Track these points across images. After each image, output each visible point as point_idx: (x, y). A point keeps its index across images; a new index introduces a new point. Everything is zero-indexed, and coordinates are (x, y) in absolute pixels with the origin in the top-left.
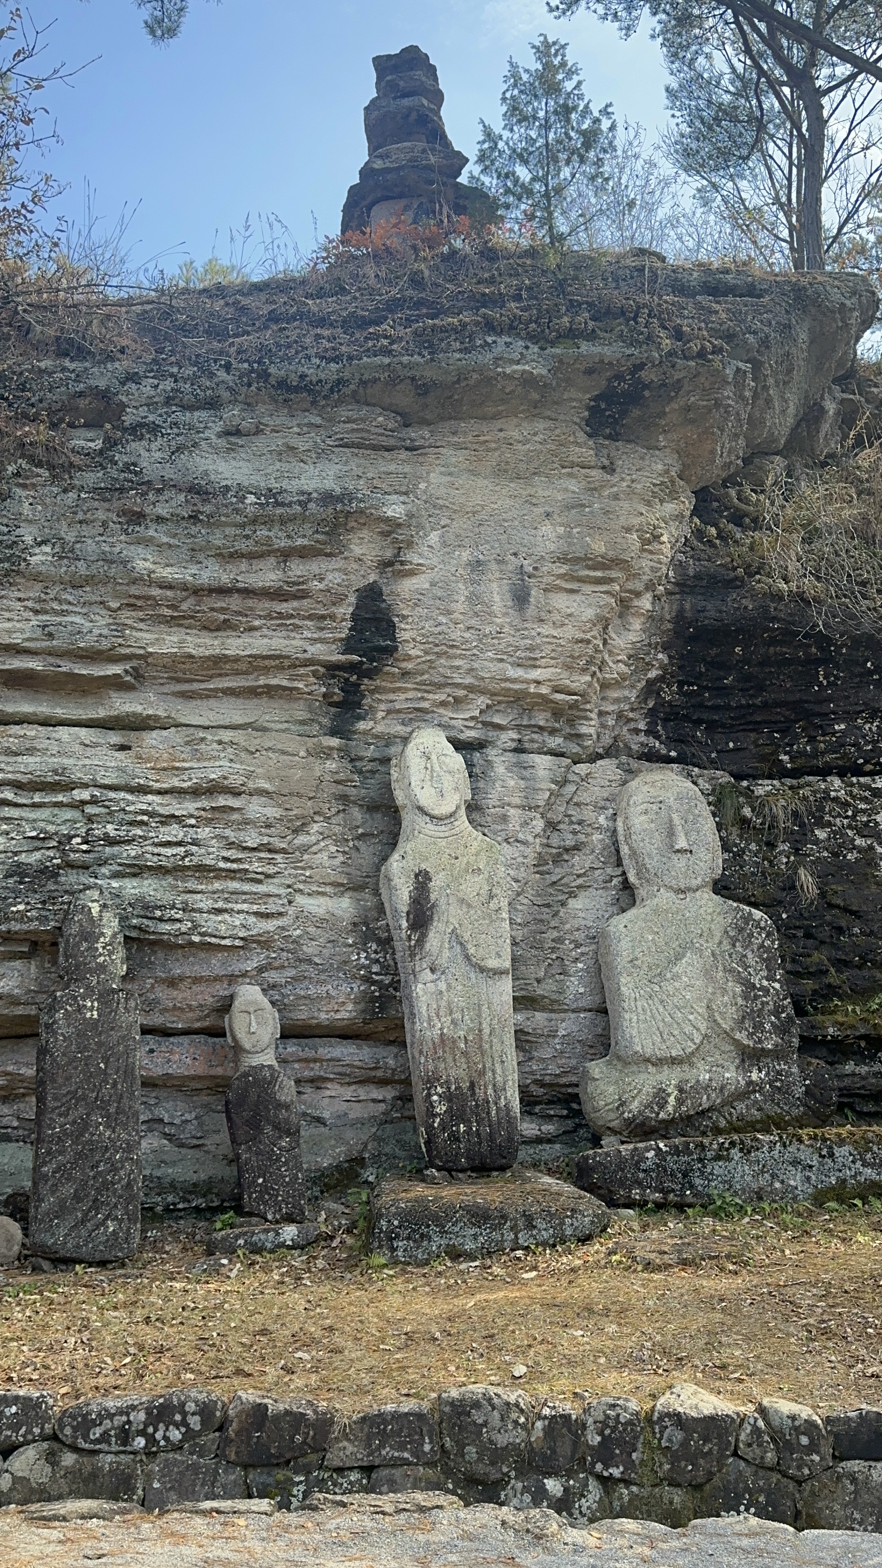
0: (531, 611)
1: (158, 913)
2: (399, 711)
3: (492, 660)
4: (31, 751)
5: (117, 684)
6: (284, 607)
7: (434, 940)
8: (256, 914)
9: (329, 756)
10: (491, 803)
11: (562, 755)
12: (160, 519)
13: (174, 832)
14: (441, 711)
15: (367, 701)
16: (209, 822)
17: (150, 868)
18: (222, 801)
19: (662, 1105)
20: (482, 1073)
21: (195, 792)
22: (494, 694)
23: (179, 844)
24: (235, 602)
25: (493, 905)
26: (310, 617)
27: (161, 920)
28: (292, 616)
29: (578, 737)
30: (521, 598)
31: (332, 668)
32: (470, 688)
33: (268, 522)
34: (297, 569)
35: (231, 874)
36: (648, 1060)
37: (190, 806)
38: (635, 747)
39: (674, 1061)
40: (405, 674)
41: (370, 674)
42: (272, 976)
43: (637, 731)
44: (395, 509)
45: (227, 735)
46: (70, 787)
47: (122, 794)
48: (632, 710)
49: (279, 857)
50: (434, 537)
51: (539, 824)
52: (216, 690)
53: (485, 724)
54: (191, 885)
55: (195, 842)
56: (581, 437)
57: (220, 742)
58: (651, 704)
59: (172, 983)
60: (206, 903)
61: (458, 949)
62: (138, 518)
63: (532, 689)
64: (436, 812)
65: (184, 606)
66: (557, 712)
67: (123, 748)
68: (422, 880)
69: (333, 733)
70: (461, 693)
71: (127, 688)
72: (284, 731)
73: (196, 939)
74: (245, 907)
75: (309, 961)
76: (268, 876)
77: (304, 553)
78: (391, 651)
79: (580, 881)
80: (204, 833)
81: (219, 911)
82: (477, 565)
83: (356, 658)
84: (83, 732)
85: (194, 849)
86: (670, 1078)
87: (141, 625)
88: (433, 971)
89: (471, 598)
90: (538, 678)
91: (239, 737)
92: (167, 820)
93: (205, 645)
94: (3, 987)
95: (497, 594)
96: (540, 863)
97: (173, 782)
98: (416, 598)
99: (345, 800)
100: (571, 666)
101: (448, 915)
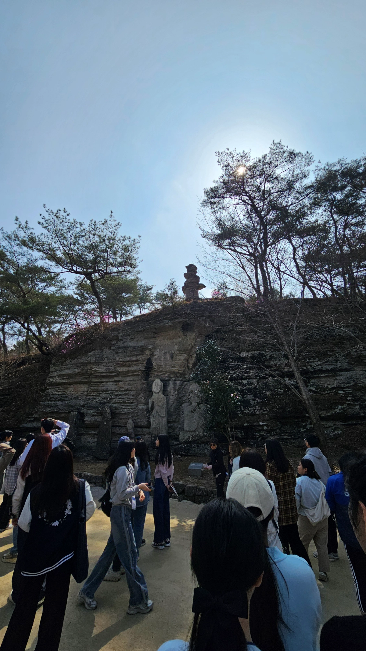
0: (174, 359)
3: (168, 367)
4: (104, 386)
5: (115, 376)
6: (137, 363)
7: (154, 412)
9: (144, 384)
10: (167, 390)
11: (182, 381)
12: (120, 353)
13: (121, 397)
15: (149, 375)
16: (126, 395)
17: (117, 402)
18: (128, 392)
19: (189, 439)
21: (124, 391)
22: (170, 373)
23: (121, 399)
24: (130, 363)
25: (163, 406)
26: (141, 364)
27: (117, 410)
29: (185, 378)
30: (172, 357)
31: (144, 371)
32: (166, 372)
33: (134, 351)
34: (138, 357)
35: (128, 403)
36: (188, 431)
37: (123, 393)
39: (192, 431)
40: (155, 371)
41: (150, 371)
42: (134, 418)
44: (151, 347)
45: (129, 382)
46: (108, 391)
47: (115, 392)
49: (135, 400)
50: (158, 350)
51: (176, 393)
52: (128, 376)
53: (168, 377)
54: (123, 404)
55: (123, 398)
56: (180, 332)
59: (121, 419)
60: (124, 407)
61: (157, 413)
62: (117, 353)
64: (157, 392)
66: (181, 374)
67: (116, 385)
68: (153, 403)
69: (145, 380)
70: (164, 373)
71: (117, 376)
72: (138, 381)
73: (122, 413)
74: (130, 408)
75: (139, 415)
76: (133, 403)
77: (139, 355)
78: (152, 367)
80: (125, 397)
81: (126, 408)
82: (165, 353)
83: (147, 369)
84: (111, 383)
86: (191, 434)
87: (118, 367)
88: (154, 417)
89: (164, 358)
90: (176, 369)
91: (131, 382)
92: (120, 395)
93: (127, 369)
94: (98, 420)
95: (168, 357)
96: (177, 398)
97: (122, 389)
98: (156, 359)
99: (145, 391)
100: (182, 367)
101: (156, 408)
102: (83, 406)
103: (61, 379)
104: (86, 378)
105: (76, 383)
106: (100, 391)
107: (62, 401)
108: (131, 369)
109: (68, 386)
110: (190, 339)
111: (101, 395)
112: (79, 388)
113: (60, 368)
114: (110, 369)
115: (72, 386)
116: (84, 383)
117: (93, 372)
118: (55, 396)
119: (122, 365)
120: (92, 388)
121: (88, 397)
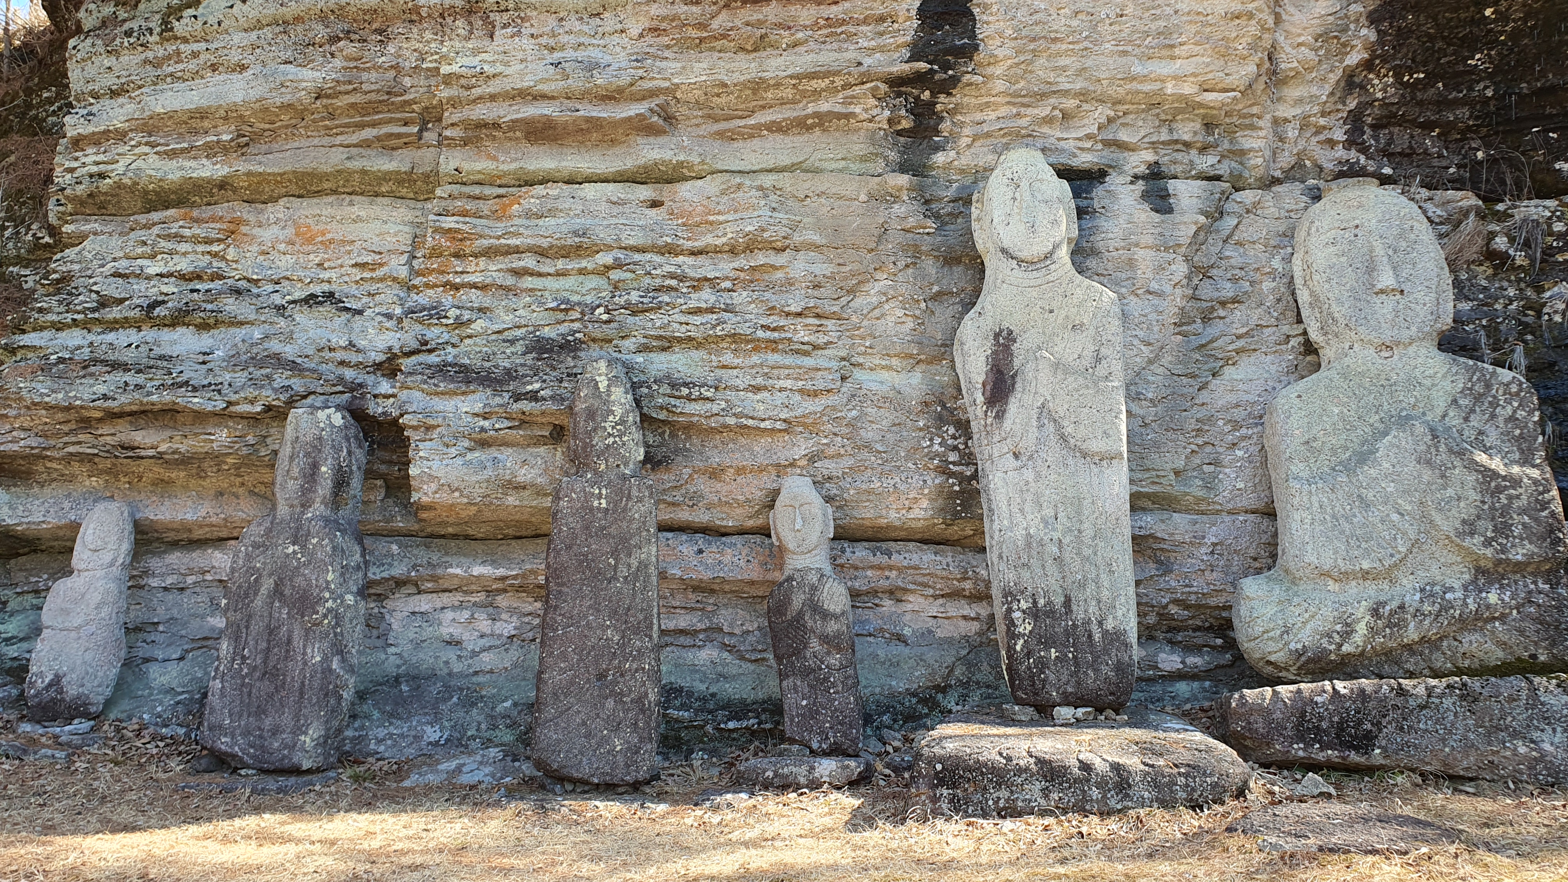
1: (685, 391)
2: (988, 135)
3: (1112, 53)
4: (552, 212)
5: (642, 127)
6: (833, 11)
7: (1018, 416)
8: (801, 391)
9: (896, 199)
10: (1112, 244)
11: (1218, 178)
13: (706, 298)
14: (1045, 129)
15: (945, 126)
16: (746, 284)
17: (679, 340)
18: (760, 258)
19: (1347, 634)
20: (1082, 585)
21: (732, 249)
22: (1117, 102)
23: (711, 310)
25: (1101, 371)
26: (865, 22)
27: (689, 398)
28: (843, 22)
29: (1241, 153)
31: (897, 83)
32: (1084, 96)
35: (772, 345)
36: (1327, 574)
37: (725, 267)
38: (1329, 166)
39: (1363, 575)
40: (996, 84)
41: (947, 87)
42: (826, 467)
43: (1331, 143)
45: (768, 180)
46: (594, 250)
47: (648, 256)
48: (1323, 114)
49: (830, 324)
51: (1180, 269)
52: (759, 127)
53: (1107, 143)
54: (728, 358)
55: (728, 308)
57: (761, 188)
58: (1352, 104)
59: (715, 474)
60: (740, 379)
61: (1051, 428)
63: (1170, 88)
64: (1022, 255)
65: (715, 24)
66: (1209, 120)
67: (655, 204)
68: (1004, 341)
69: (903, 168)
70: (1070, 103)
71: (651, 131)
72: (841, 171)
73: (731, 421)
74: (788, 384)
75: (868, 446)
76: (816, 347)
78: (969, 51)
79: (1240, 343)
80: (740, 297)
81: (757, 389)
83: (923, 66)
84: (610, 188)
85: (727, 315)
86: (1360, 598)
87: (667, 54)
88: (1016, 456)
91: (785, 181)
92: (698, 284)
94: (525, 475)
96: (1183, 321)
97: (708, 240)
99: (915, 253)
100: (1224, 52)
101: (1040, 384)
102: (389, 366)
103: (172, 154)
104: (386, 145)
106: (517, 251)
107: (204, 327)
109: (243, 211)
111: (529, 282)
112: (336, 232)
113: (156, 64)
114: (592, 67)
115: (276, 211)
116: (373, 190)
117: (444, 93)
118: (139, 286)
120: (449, 222)
121: (423, 299)
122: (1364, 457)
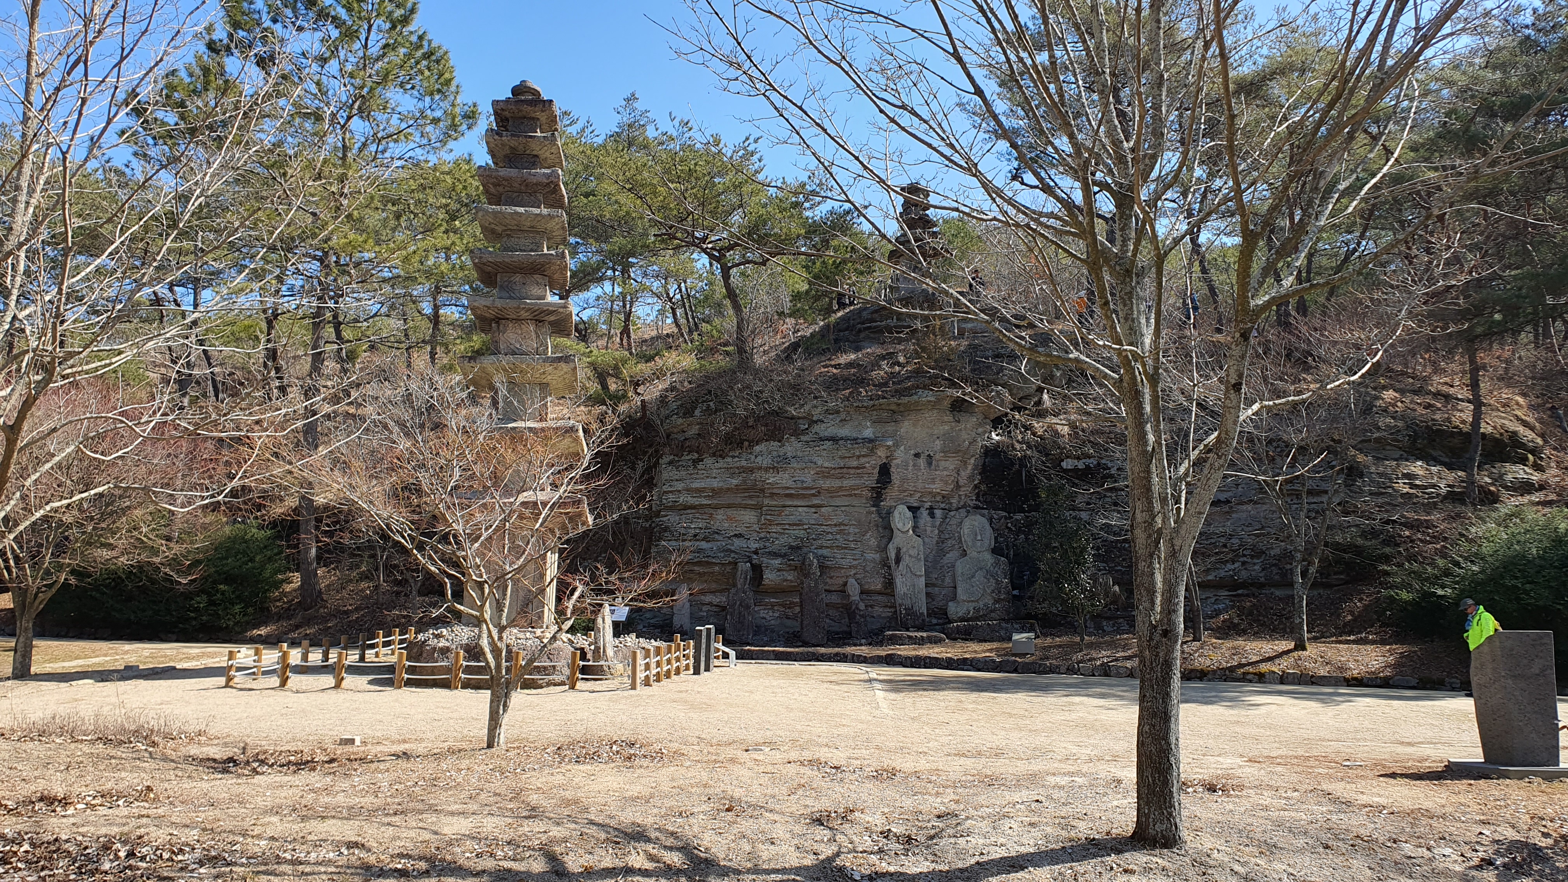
0: (933, 467)
1: (827, 559)
3: (921, 483)
4: (792, 515)
5: (813, 495)
6: (859, 471)
7: (902, 567)
8: (853, 559)
9: (873, 513)
11: (946, 509)
12: (823, 449)
13: (830, 536)
15: (884, 497)
16: (839, 533)
17: (825, 547)
18: (842, 527)
19: (969, 613)
20: (915, 603)
21: (835, 525)
22: (922, 493)
23: (832, 540)
24: (845, 470)
25: (919, 557)
26: (867, 474)
27: (828, 561)
28: (861, 474)
29: (951, 503)
30: (929, 464)
31: (873, 488)
32: (915, 492)
33: (854, 448)
34: (863, 460)
35: (846, 548)
36: (965, 601)
37: (835, 529)
38: (971, 505)
39: (972, 602)
40: (895, 488)
41: (884, 489)
42: (858, 576)
43: (972, 500)
44: (890, 443)
45: (843, 508)
46: (801, 524)
47: (816, 526)
48: (970, 494)
49: (859, 543)
50: (903, 448)
51: (937, 532)
52: (840, 496)
53: (920, 502)
54: (835, 551)
55: (836, 539)
56: (948, 415)
57: (842, 510)
58: (977, 491)
59: (831, 578)
60: (839, 556)
61: (908, 569)
62: (817, 449)
63: (934, 490)
64: (902, 529)
65: (831, 473)
66: (943, 496)
67: (816, 513)
68: (899, 550)
69: (873, 506)
70: (911, 494)
71: (817, 496)
72: (860, 506)
73: (837, 566)
74: (850, 557)
75: (868, 572)
76: (856, 549)
77: (864, 456)
78: (890, 482)
79: (949, 549)
80: (838, 537)
81: (842, 558)
82: (916, 455)
83: (880, 485)
84: (805, 509)
85: (836, 541)
86: (971, 606)
87: (820, 479)
88: (901, 575)
89: (914, 465)
90: (936, 487)
91: (847, 509)
92: (828, 533)
93: (837, 483)
94: (789, 578)
95: (922, 462)
96: (938, 543)
97: (830, 522)
98: (898, 466)
99: (877, 526)
100: (946, 483)
101: (906, 560)
102: (756, 552)
103: (696, 497)
104: (750, 497)
105: (729, 506)
106: (784, 524)
107: (710, 541)
108: (846, 483)
109: (714, 511)
110: (966, 427)
111: (788, 532)
112: (738, 517)
113: (691, 474)
114: (803, 482)
115: (721, 511)
116: (746, 507)
117: (766, 486)
118: (689, 530)
119: (825, 473)
120: (766, 517)
121: (762, 535)
122: (973, 577)
